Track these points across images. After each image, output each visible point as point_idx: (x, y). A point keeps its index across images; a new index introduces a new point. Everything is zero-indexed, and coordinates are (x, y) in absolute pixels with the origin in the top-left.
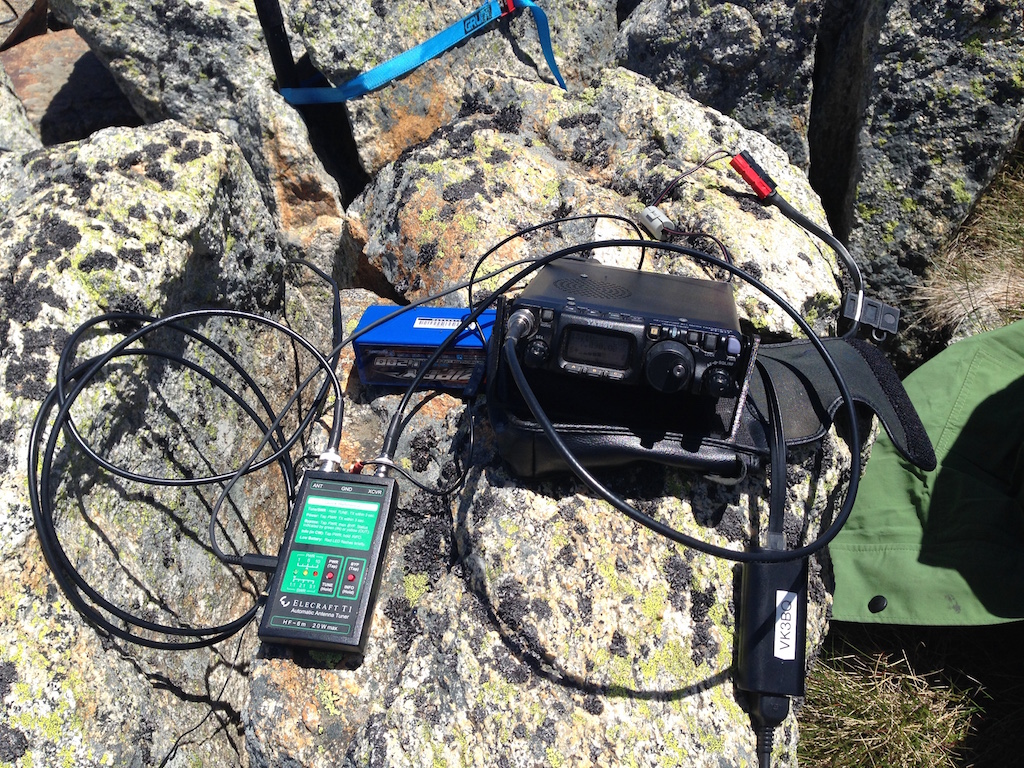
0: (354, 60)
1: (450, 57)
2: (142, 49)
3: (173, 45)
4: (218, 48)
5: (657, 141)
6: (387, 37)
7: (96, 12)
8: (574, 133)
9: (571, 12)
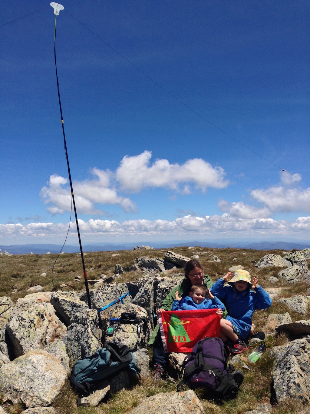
0: (101, 307)
1: (111, 306)
2: (69, 310)
3: (73, 309)
4: (79, 309)
5: (133, 308)
6: (105, 304)
7: (64, 305)
8: (126, 308)
9: (126, 301)
